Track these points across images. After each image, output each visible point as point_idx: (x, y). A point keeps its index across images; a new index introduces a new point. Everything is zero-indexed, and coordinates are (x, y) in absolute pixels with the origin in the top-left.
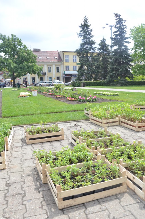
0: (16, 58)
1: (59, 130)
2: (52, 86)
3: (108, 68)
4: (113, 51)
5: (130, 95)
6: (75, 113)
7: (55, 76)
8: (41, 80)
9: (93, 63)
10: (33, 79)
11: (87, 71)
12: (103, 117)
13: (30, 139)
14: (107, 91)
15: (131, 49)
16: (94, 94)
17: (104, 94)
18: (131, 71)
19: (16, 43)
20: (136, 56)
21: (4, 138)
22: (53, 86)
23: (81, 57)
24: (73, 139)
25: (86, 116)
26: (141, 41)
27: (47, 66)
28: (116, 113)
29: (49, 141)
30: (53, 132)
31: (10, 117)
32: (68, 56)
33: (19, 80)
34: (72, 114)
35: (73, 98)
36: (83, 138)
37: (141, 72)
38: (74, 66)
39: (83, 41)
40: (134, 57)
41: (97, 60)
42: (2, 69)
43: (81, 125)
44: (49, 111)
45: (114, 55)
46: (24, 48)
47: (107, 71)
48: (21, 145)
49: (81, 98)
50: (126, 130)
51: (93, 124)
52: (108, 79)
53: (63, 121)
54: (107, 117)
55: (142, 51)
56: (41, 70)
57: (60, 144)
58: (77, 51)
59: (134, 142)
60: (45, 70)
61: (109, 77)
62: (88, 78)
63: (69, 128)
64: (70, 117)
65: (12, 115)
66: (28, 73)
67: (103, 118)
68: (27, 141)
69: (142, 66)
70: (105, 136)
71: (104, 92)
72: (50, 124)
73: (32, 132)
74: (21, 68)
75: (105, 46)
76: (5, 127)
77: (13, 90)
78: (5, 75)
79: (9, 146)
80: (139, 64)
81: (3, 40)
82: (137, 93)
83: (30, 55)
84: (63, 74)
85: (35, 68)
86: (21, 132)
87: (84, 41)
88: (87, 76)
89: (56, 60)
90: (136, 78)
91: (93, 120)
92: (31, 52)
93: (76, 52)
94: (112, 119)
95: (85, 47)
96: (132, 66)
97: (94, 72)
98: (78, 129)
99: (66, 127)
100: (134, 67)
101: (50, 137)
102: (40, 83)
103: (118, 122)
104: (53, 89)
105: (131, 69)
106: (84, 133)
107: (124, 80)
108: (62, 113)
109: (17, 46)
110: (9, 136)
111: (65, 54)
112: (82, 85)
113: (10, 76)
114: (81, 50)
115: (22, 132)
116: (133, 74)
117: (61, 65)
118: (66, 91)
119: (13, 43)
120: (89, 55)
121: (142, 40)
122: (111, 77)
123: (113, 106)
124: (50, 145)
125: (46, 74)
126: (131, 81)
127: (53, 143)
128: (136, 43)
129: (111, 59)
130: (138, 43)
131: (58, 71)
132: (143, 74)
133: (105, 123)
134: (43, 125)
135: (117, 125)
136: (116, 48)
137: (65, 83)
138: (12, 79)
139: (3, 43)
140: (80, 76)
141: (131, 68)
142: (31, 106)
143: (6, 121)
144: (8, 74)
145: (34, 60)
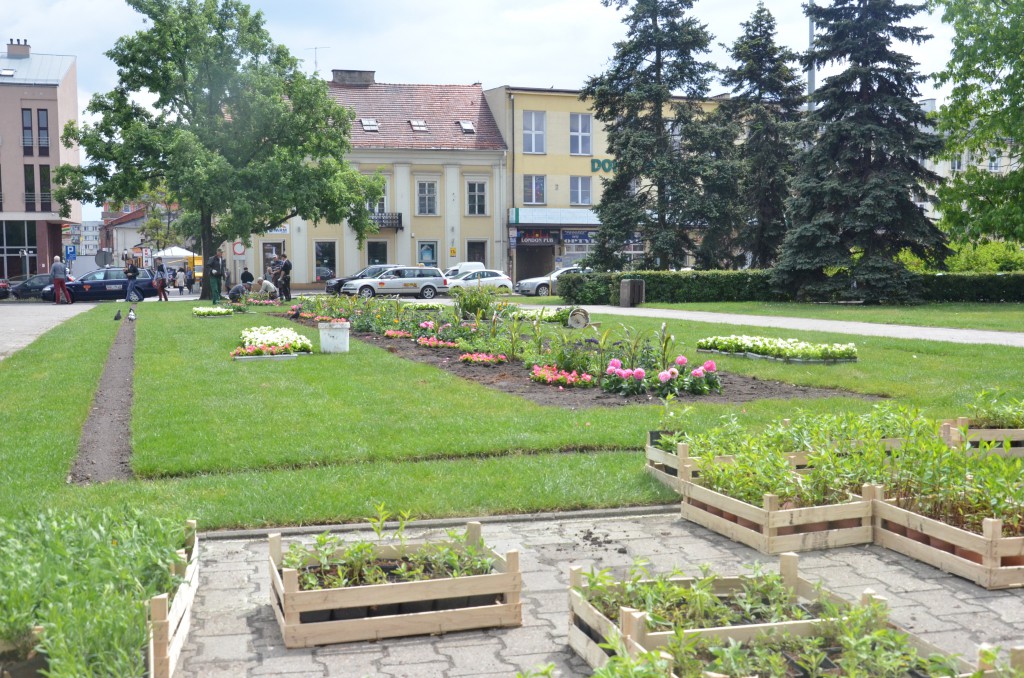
0: (226, 125)
1: (489, 561)
2: (436, 295)
3: (787, 194)
4: (818, 91)
5: (927, 360)
6: (589, 461)
7: (457, 237)
8: (371, 261)
9: (691, 162)
10: (326, 254)
11: (654, 209)
12: (767, 488)
13: (307, 617)
14: (783, 333)
15: (934, 76)
16: (700, 347)
17: (764, 353)
18: (934, 214)
19: (231, 32)
20: (965, 121)
21: (146, 603)
22: (445, 295)
23: (622, 124)
24: (579, 622)
25: (656, 481)
26: (1000, 29)
27: (413, 173)
28: (848, 468)
29: (427, 635)
30: (456, 577)
31: (178, 475)
32: (541, 114)
33: (243, 255)
34: (571, 468)
35: (569, 370)
36: (649, 619)
37: (997, 219)
38: (574, 180)
39: (633, 27)
40: (950, 126)
41: (719, 144)
42: (141, 188)
43: (622, 536)
44: (421, 445)
45: (824, 115)
46: (276, 62)
47: (777, 214)
48: (250, 650)
49: (619, 370)
50: (916, 576)
51: (700, 531)
52: (784, 258)
53: (513, 511)
54: (792, 492)
55: (1002, 91)
56: (374, 194)
57: (498, 655)
58: (597, 89)
59: (984, 654)
60: (401, 197)
61: (790, 246)
62: (659, 252)
63: (551, 553)
64: (556, 488)
65: (193, 462)
66: (294, 214)
67: (768, 495)
68: (288, 625)
69: (1002, 180)
70: (788, 612)
71: (766, 340)
72: (431, 526)
73: (322, 574)
74: (249, 182)
75: (773, 61)
76: (150, 534)
77: (203, 315)
78: (157, 227)
79: (173, 654)
80: (984, 172)
81: (154, 16)
82: (974, 346)
83: (312, 107)
84: (509, 225)
85: (338, 186)
86: (244, 570)
87: (641, 25)
88: (653, 241)
89: (470, 140)
90: (963, 257)
91: (704, 506)
92: (318, 87)
93: (593, 93)
94: (825, 502)
95: (645, 65)
96: (942, 180)
97: (700, 214)
98: (606, 563)
99: (529, 547)
100: (951, 185)
101: (435, 605)
102: (362, 277)
103: (866, 527)
104: (443, 315)
105: (933, 199)
106: (651, 584)
107: (888, 270)
108: (505, 460)
109: (238, 51)
110: (175, 589)
111: (523, 104)
112: (625, 292)
113: (186, 228)
114: (621, 79)
115: (256, 570)
116: (945, 230)
117: (496, 171)
118: (525, 326)
119: (214, 33)
120: (668, 112)
121: (1006, 21)
122: (806, 245)
123: (828, 421)
124: (433, 656)
125: (406, 221)
126: (934, 277)
127: (448, 647)
128: (966, 42)
129: (807, 136)
130: (980, 42)
131: (477, 204)
132: (1010, 233)
133: (781, 531)
134: (386, 529)
135: (859, 547)
136: (838, 67)
137: (520, 277)
138: (194, 249)
139: (153, 30)
140: (611, 236)
141: (931, 192)
142: (311, 414)
143: (154, 498)
144: (176, 216)
145: (333, 138)
